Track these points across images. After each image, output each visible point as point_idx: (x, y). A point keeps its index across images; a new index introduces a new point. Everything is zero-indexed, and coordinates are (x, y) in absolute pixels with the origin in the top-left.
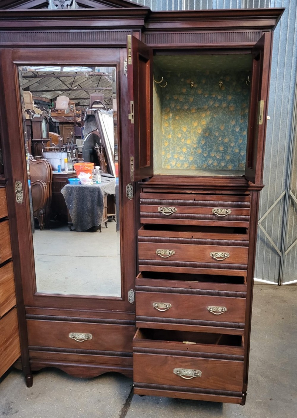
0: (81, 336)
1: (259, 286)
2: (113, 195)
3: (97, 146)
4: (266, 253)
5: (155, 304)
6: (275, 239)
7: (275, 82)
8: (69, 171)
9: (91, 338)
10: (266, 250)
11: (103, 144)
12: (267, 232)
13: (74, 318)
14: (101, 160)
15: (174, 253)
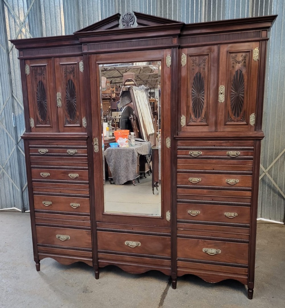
0: (133, 244)
1: (267, 224)
2: (144, 156)
3: (132, 116)
4: (272, 197)
5: (189, 211)
6: (280, 186)
7: (279, 56)
8: (110, 138)
9: (140, 245)
10: (273, 194)
11: (136, 115)
12: (273, 179)
13: (128, 230)
14: (134, 127)
15: (201, 180)
